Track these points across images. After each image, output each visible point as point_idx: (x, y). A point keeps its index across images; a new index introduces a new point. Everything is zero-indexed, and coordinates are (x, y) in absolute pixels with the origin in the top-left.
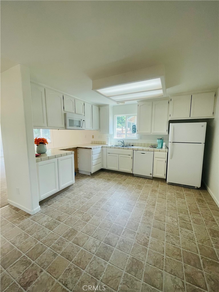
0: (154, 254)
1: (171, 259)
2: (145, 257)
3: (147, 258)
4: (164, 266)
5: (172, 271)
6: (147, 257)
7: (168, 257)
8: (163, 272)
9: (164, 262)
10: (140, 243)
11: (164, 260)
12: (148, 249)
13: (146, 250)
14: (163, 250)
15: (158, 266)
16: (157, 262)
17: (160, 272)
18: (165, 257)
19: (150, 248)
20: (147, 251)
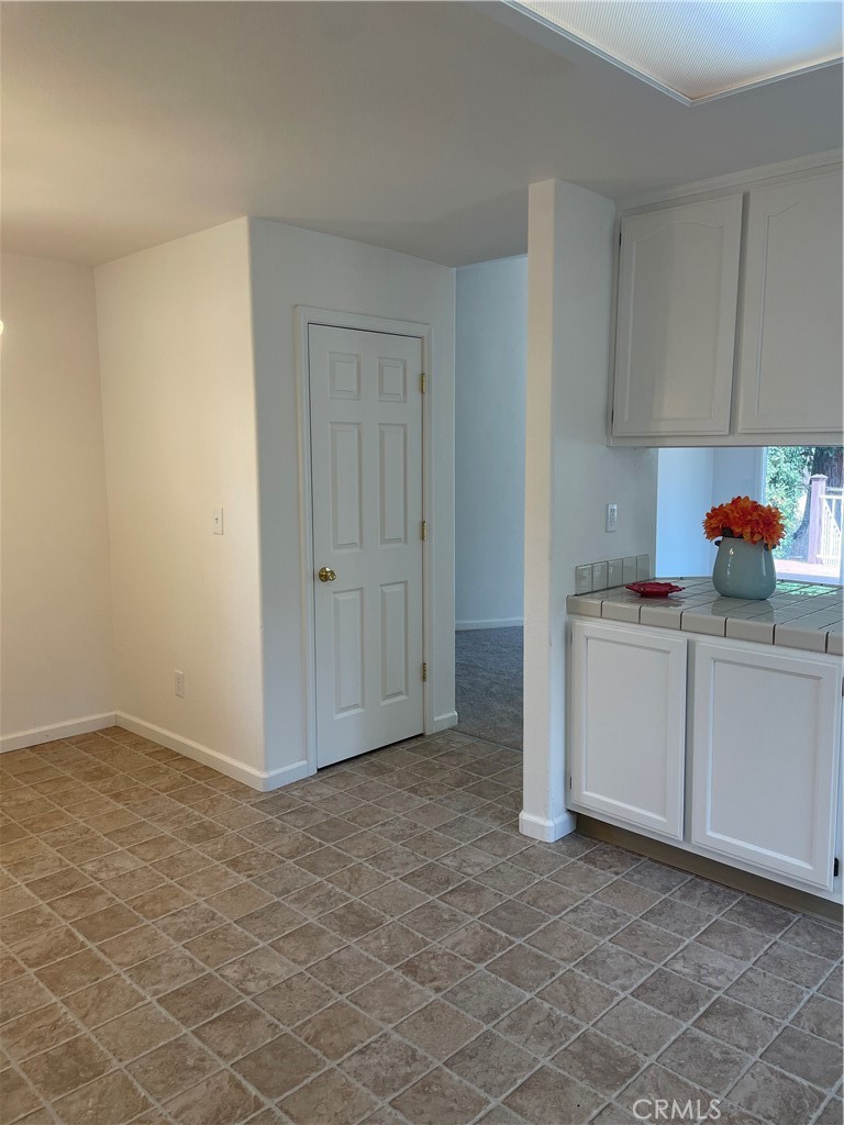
0: (361, 972)
1: (318, 1008)
2: (366, 950)
3: (362, 952)
4: (313, 979)
5: (289, 987)
6: (365, 954)
7: (330, 1004)
8: (302, 969)
9: (322, 984)
10: (425, 957)
11: (329, 988)
12: (389, 968)
13: (391, 962)
14: (363, 1003)
15: (323, 965)
16: (335, 968)
17: (305, 962)
18: (335, 993)
19: (391, 973)
20: (386, 962)
